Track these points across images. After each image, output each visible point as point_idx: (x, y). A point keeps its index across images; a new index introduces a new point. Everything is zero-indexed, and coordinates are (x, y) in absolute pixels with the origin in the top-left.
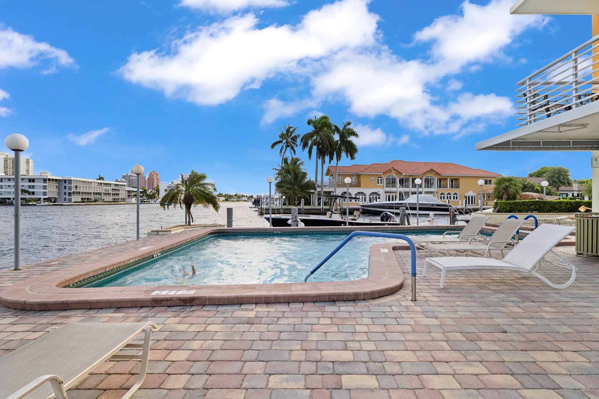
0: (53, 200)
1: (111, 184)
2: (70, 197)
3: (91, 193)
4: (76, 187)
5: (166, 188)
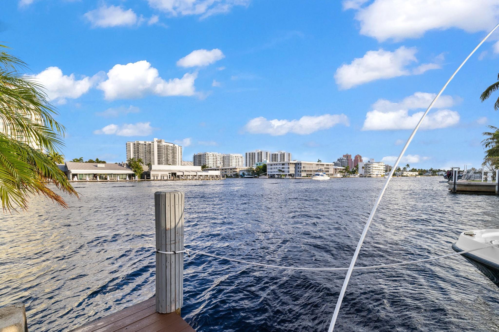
0: (292, 176)
1: (324, 165)
2: (300, 173)
3: (312, 171)
4: (304, 167)
5: (364, 166)
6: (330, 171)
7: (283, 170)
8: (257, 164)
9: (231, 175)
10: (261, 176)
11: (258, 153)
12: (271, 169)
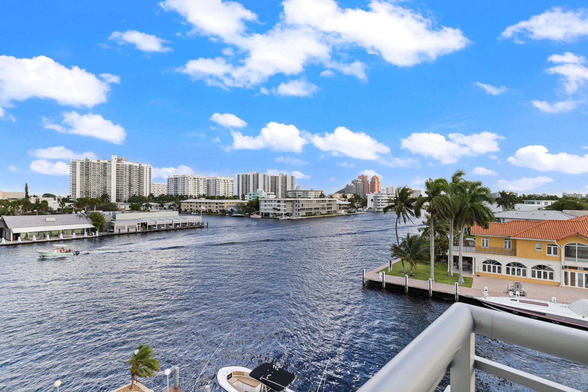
0: (289, 215)
1: (326, 201)
2: (298, 212)
3: (312, 209)
4: (302, 205)
5: (373, 198)
6: (332, 208)
7: (278, 208)
8: (250, 195)
9: (217, 211)
10: (252, 215)
11: (254, 175)
12: (265, 206)
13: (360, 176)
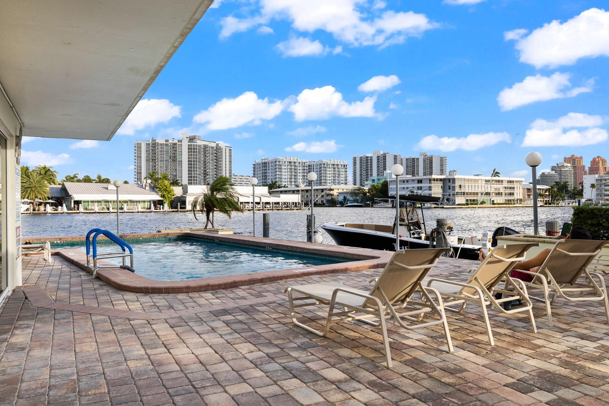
1: (502, 181)
2: (453, 199)
3: (477, 194)
4: (460, 186)
6: (515, 194)
8: (373, 181)
9: (322, 201)
10: (378, 203)
11: (378, 157)
13: (568, 159)
